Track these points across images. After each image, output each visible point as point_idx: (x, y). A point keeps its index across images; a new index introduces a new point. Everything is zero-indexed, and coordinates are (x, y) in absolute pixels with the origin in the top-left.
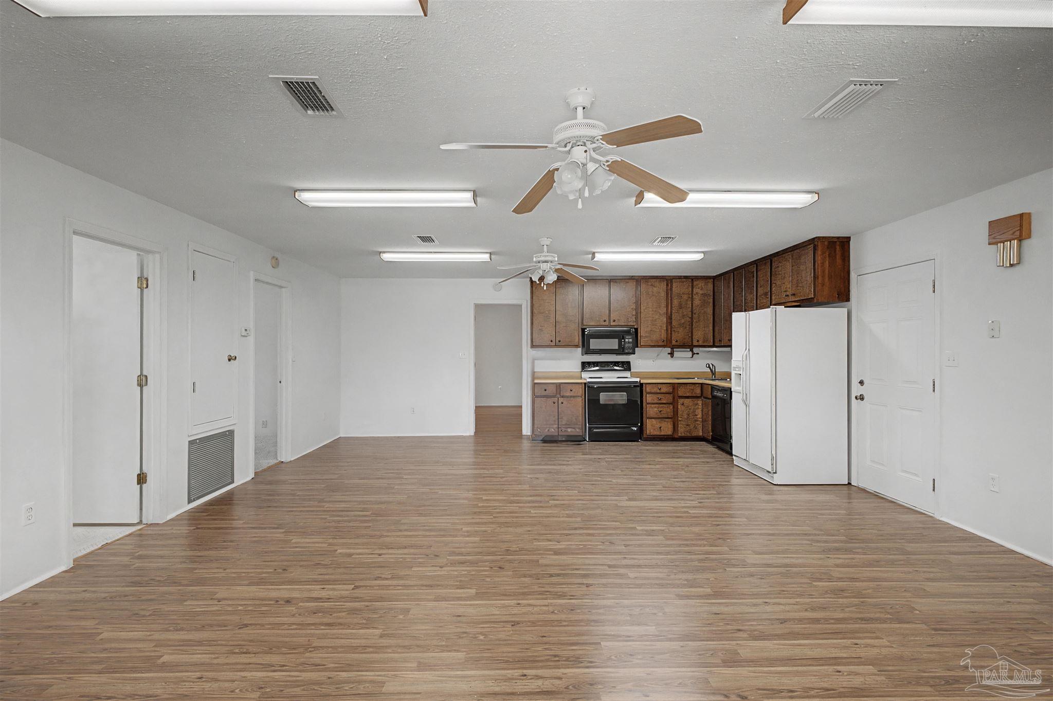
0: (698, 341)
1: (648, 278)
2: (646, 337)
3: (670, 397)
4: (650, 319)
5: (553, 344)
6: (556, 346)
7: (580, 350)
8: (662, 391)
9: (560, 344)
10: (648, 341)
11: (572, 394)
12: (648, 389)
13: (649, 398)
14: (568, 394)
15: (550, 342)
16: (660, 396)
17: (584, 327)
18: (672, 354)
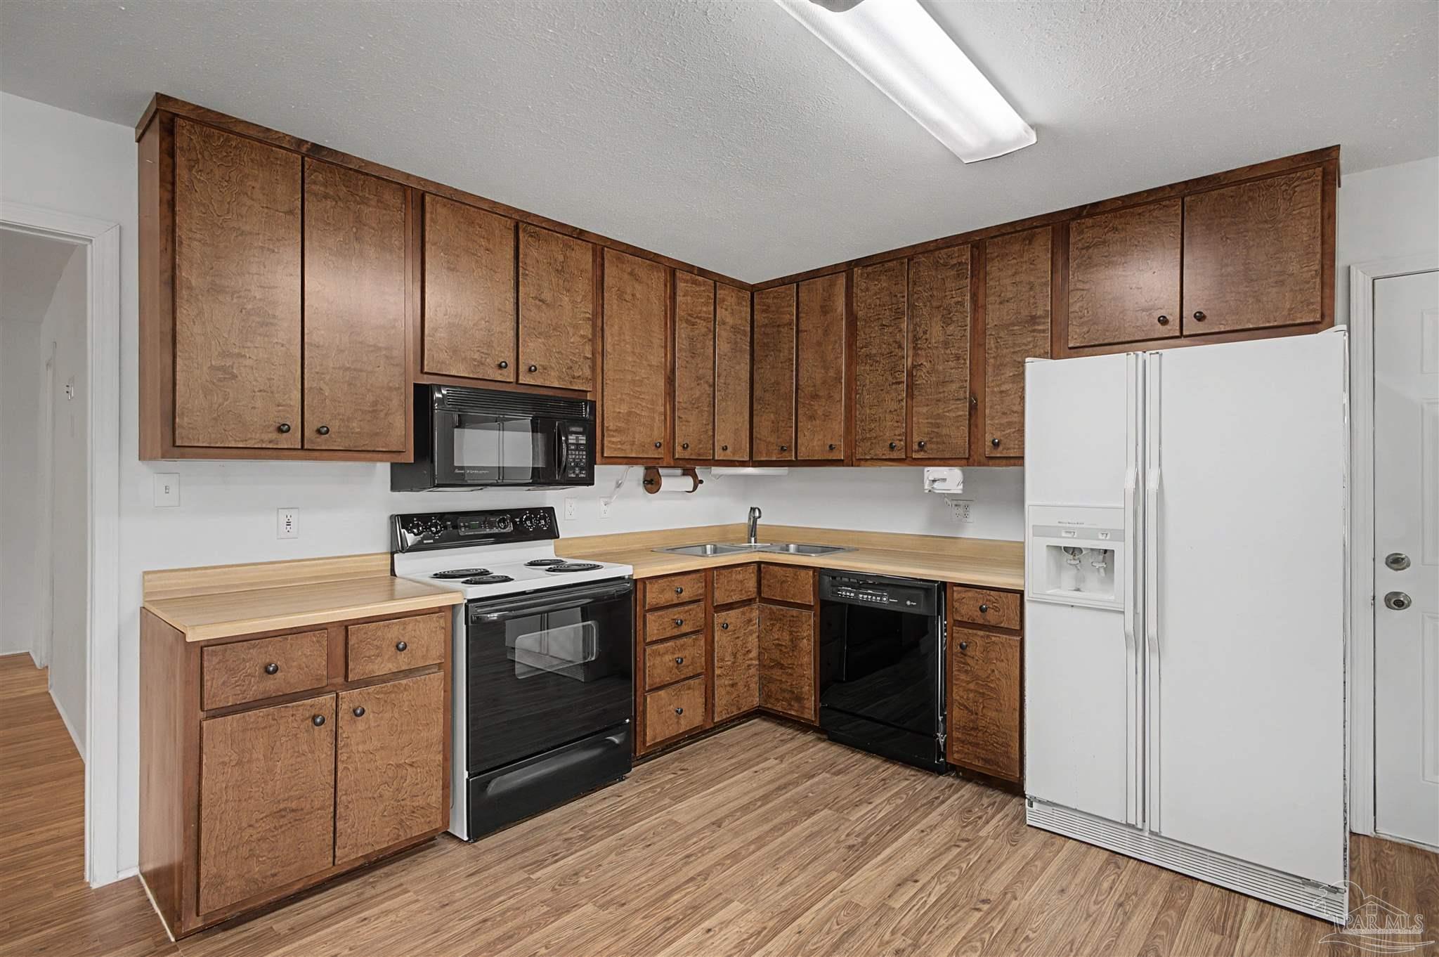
0: (725, 449)
1: (623, 248)
2: (618, 430)
3: (698, 612)
4: (629, 377)
5: (293, 439)
6: (305, 451)
7: (383, 470)
8: (685, 596)
9: (322, 443)
10: (622, 443)
11: (403, 662)
12: (653, 596)
13: (654, 626)
14: (383, 666)
15: (275, 435)
16: (676, 614)
17: (426, 380)
18: (652, 483)
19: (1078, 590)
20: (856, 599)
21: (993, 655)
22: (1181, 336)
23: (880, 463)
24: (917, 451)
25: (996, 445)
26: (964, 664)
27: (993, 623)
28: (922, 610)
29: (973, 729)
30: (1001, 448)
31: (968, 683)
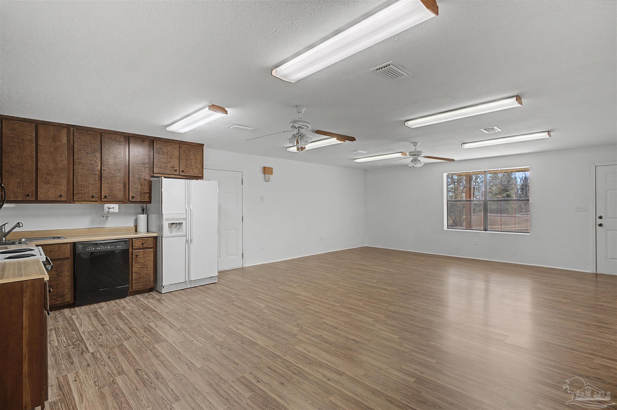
19: (171, 233)
20: (96, 249)
21: (145, 255)
22: (179, 175)
23: (86, 202)
24: (104, 199)
25: (133, 197)
26: (136, 260)
27: (146, 247)
28: (124, 248)
29: (140, 278)
30: (134, 198)
31: (138, 266)
